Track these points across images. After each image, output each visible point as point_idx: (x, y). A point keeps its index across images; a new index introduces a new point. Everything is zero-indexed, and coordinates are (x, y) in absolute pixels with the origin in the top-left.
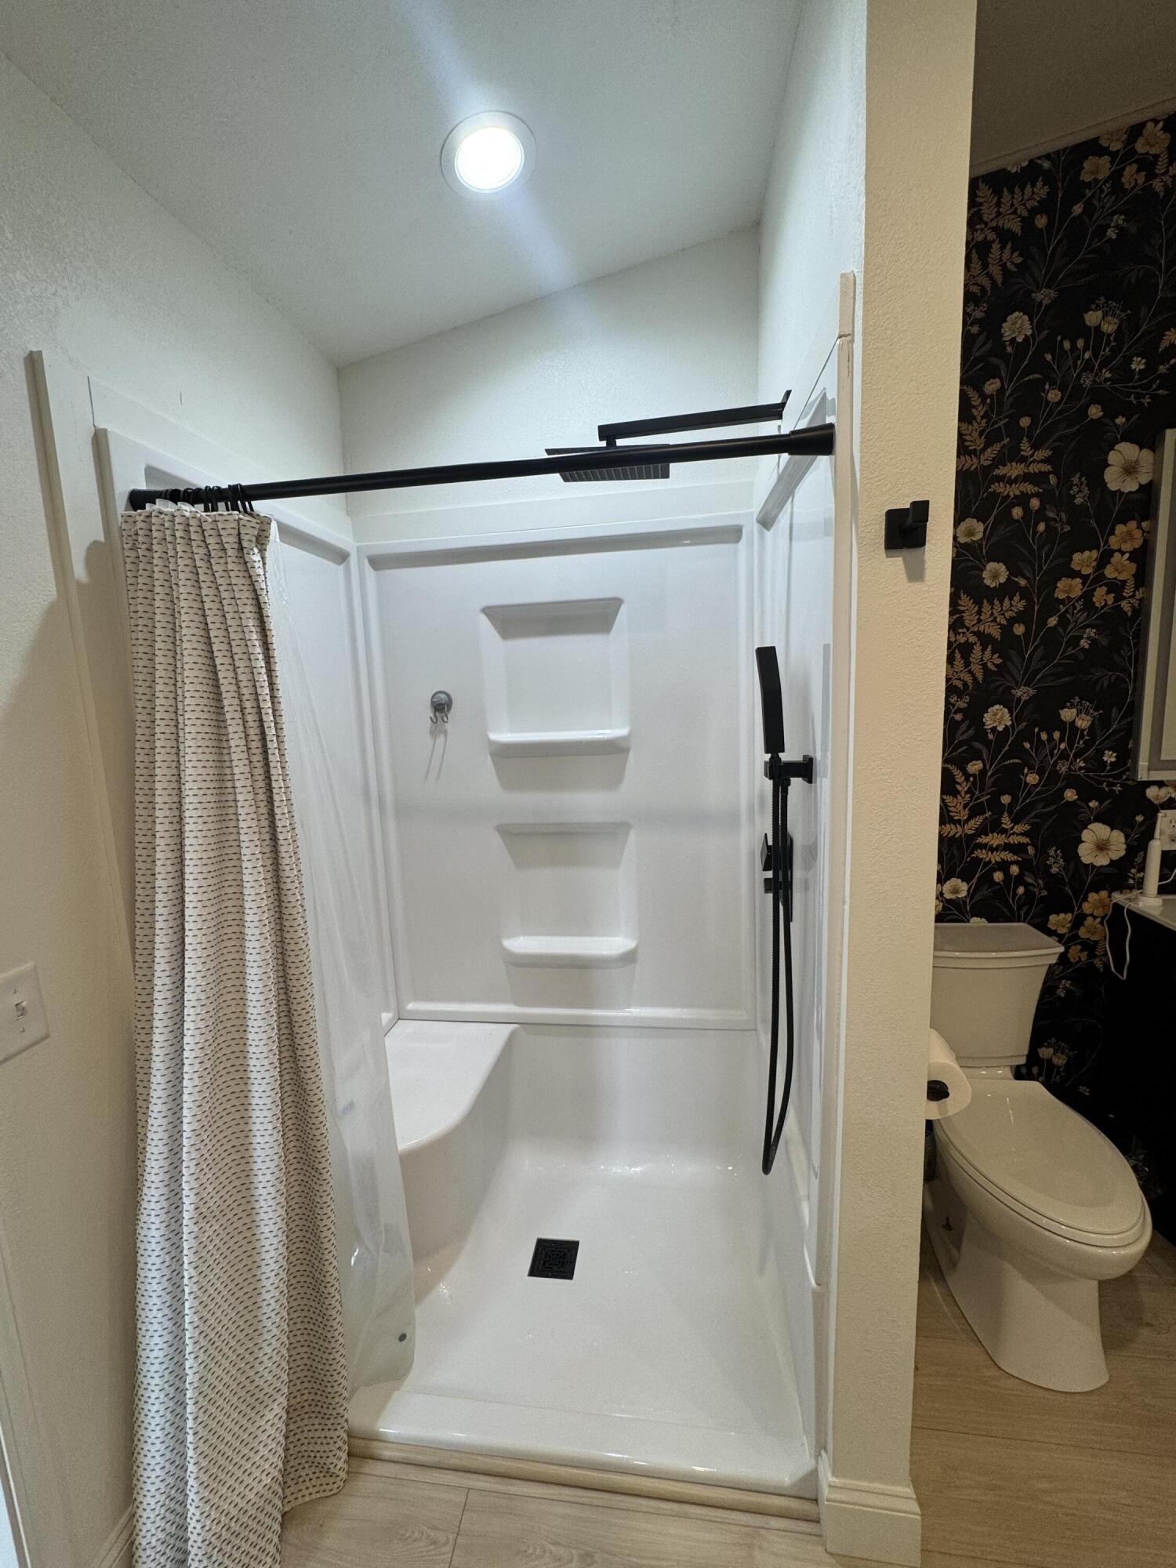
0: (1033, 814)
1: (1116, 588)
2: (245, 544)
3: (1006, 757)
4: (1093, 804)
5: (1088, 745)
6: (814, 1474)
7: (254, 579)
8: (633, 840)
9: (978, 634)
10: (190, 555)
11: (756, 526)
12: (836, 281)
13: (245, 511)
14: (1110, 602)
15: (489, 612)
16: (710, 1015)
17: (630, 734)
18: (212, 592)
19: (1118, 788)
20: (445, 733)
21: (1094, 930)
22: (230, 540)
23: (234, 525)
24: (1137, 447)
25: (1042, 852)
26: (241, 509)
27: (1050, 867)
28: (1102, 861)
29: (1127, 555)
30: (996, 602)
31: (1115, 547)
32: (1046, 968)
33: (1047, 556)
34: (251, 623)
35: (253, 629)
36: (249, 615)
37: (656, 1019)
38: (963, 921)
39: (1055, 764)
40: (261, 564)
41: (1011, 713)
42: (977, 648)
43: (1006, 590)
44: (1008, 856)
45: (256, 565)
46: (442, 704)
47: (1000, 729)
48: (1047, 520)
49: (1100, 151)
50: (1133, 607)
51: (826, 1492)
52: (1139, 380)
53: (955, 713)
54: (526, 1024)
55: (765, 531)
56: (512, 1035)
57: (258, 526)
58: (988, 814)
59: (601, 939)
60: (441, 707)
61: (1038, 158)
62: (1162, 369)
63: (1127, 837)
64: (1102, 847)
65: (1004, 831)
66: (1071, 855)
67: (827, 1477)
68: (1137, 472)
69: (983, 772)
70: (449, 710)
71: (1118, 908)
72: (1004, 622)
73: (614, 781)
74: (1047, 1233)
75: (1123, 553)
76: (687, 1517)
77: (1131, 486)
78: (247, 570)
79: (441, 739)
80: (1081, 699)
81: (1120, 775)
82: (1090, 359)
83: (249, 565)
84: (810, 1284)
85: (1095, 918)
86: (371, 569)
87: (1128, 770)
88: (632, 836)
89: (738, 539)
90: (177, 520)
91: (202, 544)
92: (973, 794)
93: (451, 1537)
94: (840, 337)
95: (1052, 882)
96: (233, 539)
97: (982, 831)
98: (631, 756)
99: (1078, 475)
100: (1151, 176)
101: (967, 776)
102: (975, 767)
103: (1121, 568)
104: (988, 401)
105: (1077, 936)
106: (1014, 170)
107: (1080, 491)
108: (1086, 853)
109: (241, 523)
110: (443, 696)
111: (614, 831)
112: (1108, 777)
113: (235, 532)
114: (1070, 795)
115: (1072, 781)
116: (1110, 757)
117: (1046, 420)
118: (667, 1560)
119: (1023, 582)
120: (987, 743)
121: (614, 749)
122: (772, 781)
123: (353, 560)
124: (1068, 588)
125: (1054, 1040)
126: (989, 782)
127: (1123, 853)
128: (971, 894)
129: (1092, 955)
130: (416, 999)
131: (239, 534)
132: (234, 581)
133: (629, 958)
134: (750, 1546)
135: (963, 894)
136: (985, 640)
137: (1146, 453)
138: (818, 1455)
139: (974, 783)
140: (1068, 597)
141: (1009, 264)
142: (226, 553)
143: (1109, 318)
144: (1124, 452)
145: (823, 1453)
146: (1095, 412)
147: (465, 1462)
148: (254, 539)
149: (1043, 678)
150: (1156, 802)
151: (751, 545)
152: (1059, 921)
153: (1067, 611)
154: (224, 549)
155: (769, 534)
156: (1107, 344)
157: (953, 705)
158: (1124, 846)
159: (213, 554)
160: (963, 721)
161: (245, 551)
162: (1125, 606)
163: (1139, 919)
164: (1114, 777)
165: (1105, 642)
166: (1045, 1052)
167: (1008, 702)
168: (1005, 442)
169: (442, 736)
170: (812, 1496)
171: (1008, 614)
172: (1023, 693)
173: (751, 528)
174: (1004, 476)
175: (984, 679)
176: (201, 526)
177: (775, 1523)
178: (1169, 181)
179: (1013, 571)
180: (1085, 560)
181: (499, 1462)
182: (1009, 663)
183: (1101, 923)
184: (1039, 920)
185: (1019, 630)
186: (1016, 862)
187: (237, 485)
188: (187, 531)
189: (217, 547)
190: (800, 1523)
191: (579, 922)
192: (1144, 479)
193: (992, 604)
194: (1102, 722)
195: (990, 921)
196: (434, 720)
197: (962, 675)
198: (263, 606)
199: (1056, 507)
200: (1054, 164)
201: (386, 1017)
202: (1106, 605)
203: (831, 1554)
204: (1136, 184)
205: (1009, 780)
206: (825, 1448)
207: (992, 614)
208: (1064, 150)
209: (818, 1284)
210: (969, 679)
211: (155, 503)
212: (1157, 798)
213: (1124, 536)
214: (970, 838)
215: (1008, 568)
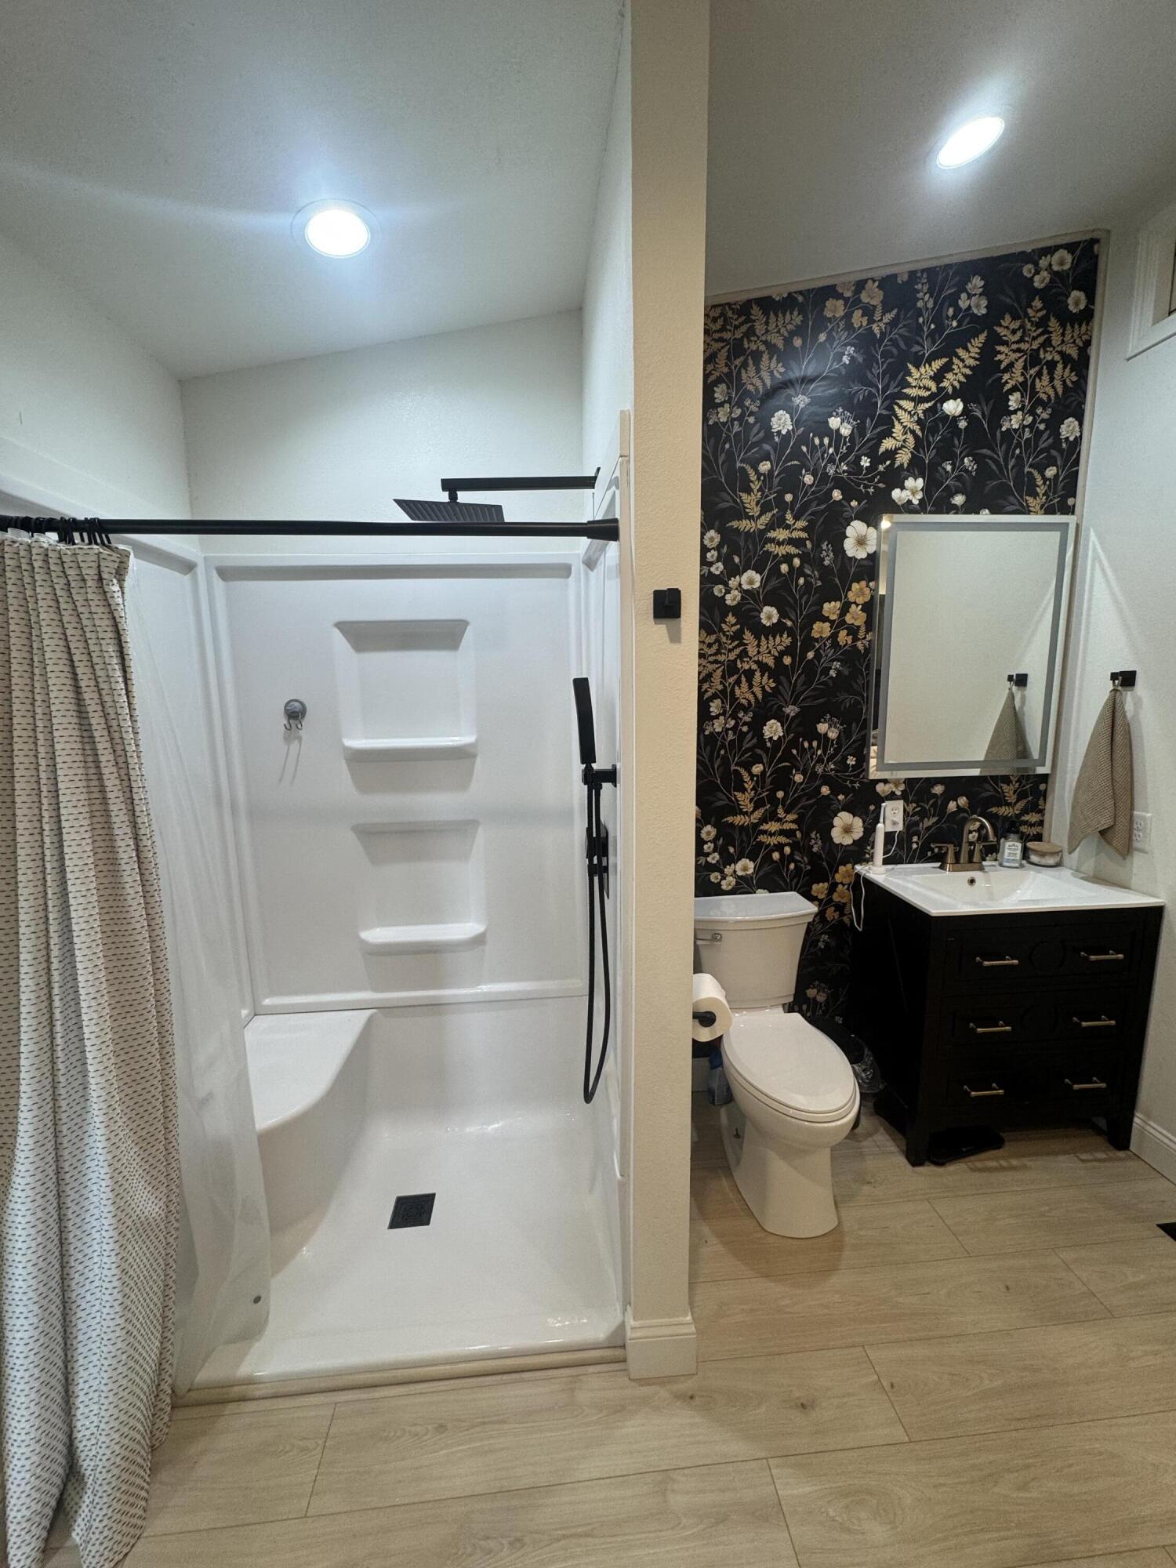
0: (800, 805)
1: (853, 631)
2: (105, 576)
3: (780, 761)
4: (841, 797)
5: (837, 751)
6: (622, 1327)
7: (113, 608)
8: (481, 836)
9: (758, 662)
10: (49, 583)
11: (582, 567)
12: (616, 417)
13: (103, 543)
14: (849, 642)
15: (343, 627)
16: (551, 985)
17: (477, 741)
18: (74, 619)
19: (857, 785)
20: (300, 739)
21: (842, 894)
22: (90, 573)
23: (95, 558)
24: (865, 525)
25: (806, 836)
26: (99, 541)
27: (812, 847)
28: (847, 841)
29: (860, 607)
30: (771, 638)
31: (852, 600)
32: (805, 926)
33: (806, 603)
34: (111, 649)
35: (113, 654)
36: (109, 641)
37: (503, 993)
38: (751, 893)
39: (814, 766)
40: (120, 594)
41: (782, 726)
42: (758, 674)
43: (777, 629)
44: (783, 839)
45: (116, 595)
46: (295, 712)
47: (775, 738)
48: (806, 576)
49: (840, 296)
50: (865, 646)
51: (629, 1334)
52: (865, 475)
53: (743, 725)
54: (386, 1009)
55: (590, 571)
56: (370, 1020)
57: (118, 560)
58: (768, 807)
59: (453, 925)
60: (295, 714)
61: (795, 293)
62: (881, 468)
63: (864, 822)
64: (847, 830)
65: (779, 820)
66: (827, 838)
67: (631, 1322)
68: (865, 544)
69: (763, 773)
70: (303, 716)
71: (858, 875)
72: (776, 654)
73: (463, 784)
74: (794, 1120)
75: (857, 605)
76: (523, 1381)
77: (861, 554)
78: (106, 600)
79: (295, 745)
80: (832, 716)
81: (857, 776)
82: (832, 454)
83: (109, 595)
84: (615, 1175)
85: (844, 885)
86: (220, 581)
87: (863, 771)
88: (480, 830)
89: (568, 575)
90: (34, 551)
91: (61, 574)
92: (756, 791)
93: (320, 1442)
94: (621, 456)
95: (814, 858)
96: (93, 571)
97: (764, 820)
98: (478, 760)
99: (826, 543)
100: (871, 321)
101: (752, 775)
102: (757, 769)
103: (857, 616)
104: (762, 478)
105: (830, 901)
106: (777, 299)
107: (827, 556)
108: (837, 835)
109: (102, 556)
110: (297, 704)
111: (464, 828)
112: (850, 776)
113: (95, 565)
114: (825, 790)
115: (826, 779)
116: (851, 761)
117: (802, 499)
118: (503, 1414)
119: (789, 623)
120: (766, 750)
121: (461, 755)
122: (586, 786)
123: (200, 570)
124: (821, 630)
125: (817, 983)
126: (768, 781)
127: (861, 834)
128: (757, 871)
129: (842, 914)
130: (272, 993)
131: (99, 566)
132: (93, 609)
133: (479, 941)
134: (572, 1390)
135: (751, 871)
136: (763, 667)
137: (871, 529)
138: (624, 1310)
139: (757, 782)
140: (821, 637)
141: (775, 372)
142: (85, 584)
143: (845, 424)
144: (856, 528)
145: (628, 1307)
146: (837, 495)
147: (329, 1383)
148: (114, 571)
149: (803, 699)
150: (883, 795)
151: (578, 580)
152: (820, 889)
153: (820, 648)
154: (84, 580)
155: (592, 574)
156: (845, 444)
157: (741, 719)
158: (862, 829)
159: (73, 584)
160: (748, 732)
161: (105, 582)
162: (859, 645)
163: (871, 885)
164: (854, 776)
165: (846, 672)
166: (811, 993)
167: (781, 718)
168: (775, 512)
169: (296, 742)
170: (620, 1343)
171: (780, 648)
172: (791, 710)
173: (578, 567)
174: (774, 539)
175: (763, 699)
176: (60, 558)
177: (591, 1369)
178: (883, 327)
179: (783, 614)
180: (831, 608)
181: (368, 1375)
182: (780, 687)
183: (848, 889)
184: (805, 889)
185: (787, 660)
186: (788, 844)
187: (94, 519)
188: (46, 562)
189: (78, 578)
190: (612, 1365)
191: (432, 912)
192: (871, 549)
193: (767, 639)
194: (845, 734)
195: (770, 892)
196: (288, 727)
197: (747, 695)
198: (121, 632)
199: (811, 566)
200: (805, 299)
201: (244, 1012)
202: (847, 644)
203: (634, 1380)
204: (861, 326)
205: (782, 779)
206: (630, 1304)
207: (768, 647)
208: (813, 289)
209: (622, 1176)
210: (751, 698)
211: (7, 531)
212: (883, 791)
213: (858, 592)
214: (755, 826)
215: (779, 612)
